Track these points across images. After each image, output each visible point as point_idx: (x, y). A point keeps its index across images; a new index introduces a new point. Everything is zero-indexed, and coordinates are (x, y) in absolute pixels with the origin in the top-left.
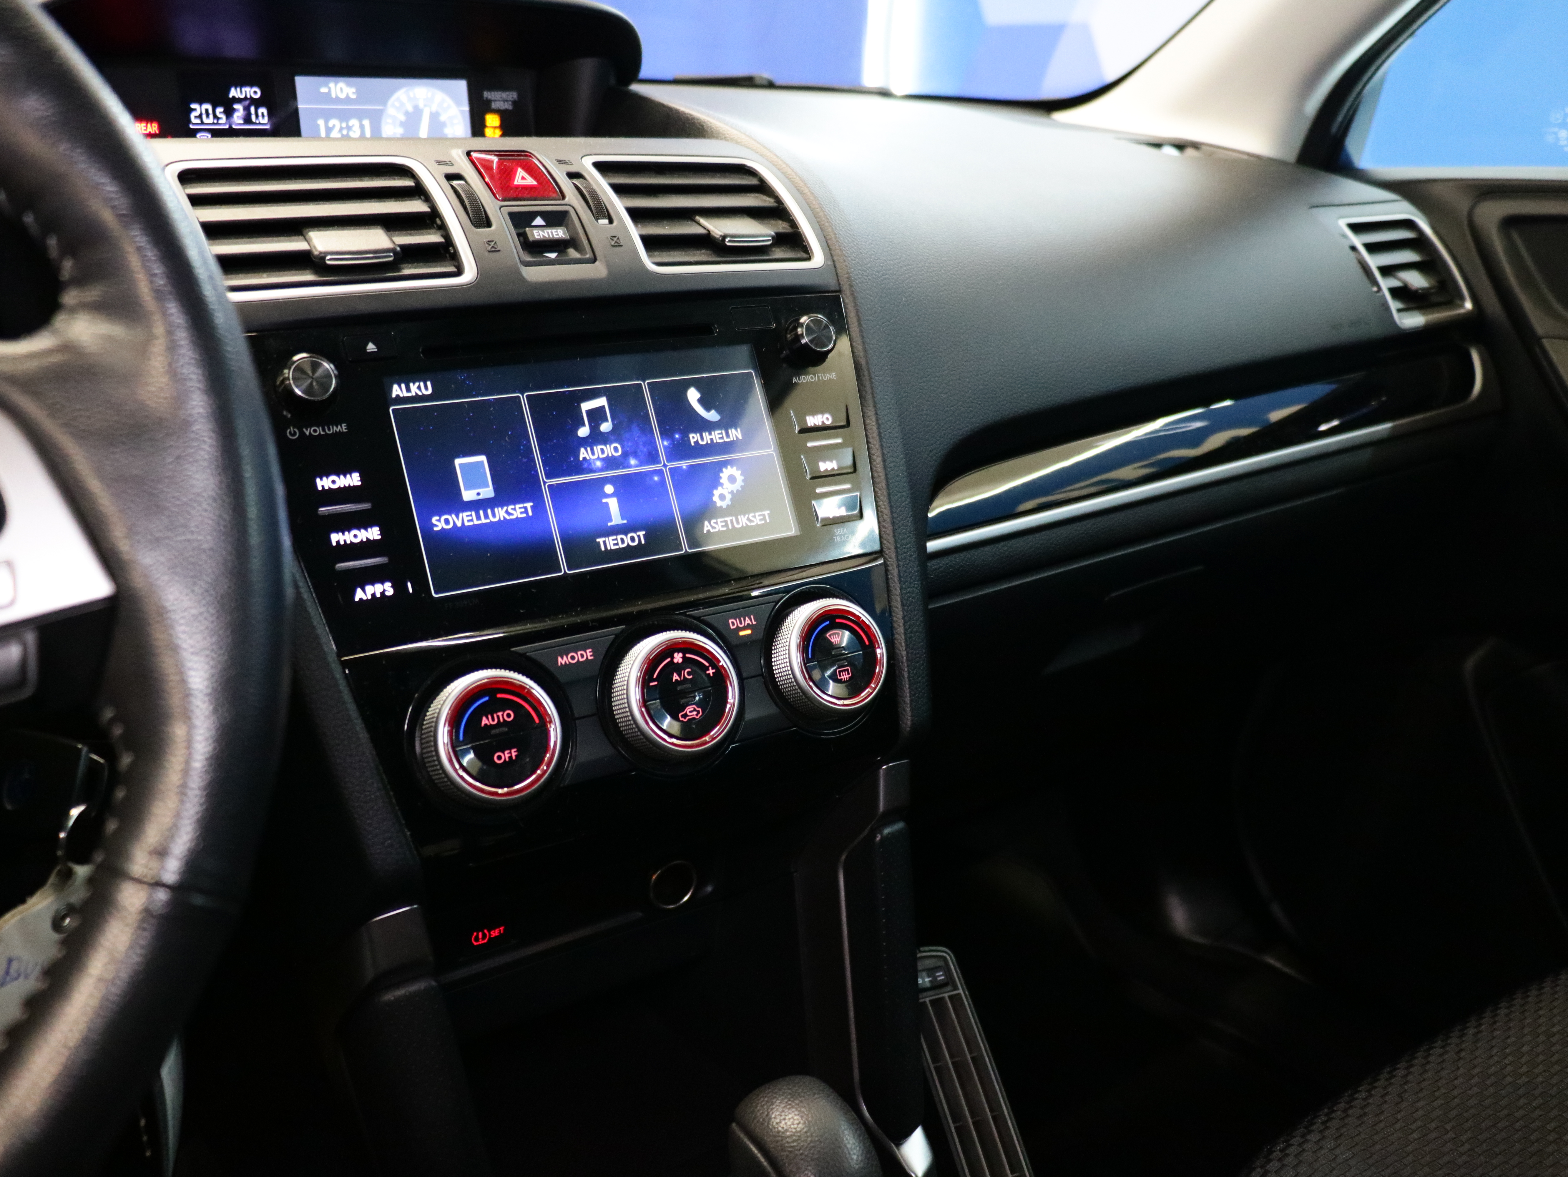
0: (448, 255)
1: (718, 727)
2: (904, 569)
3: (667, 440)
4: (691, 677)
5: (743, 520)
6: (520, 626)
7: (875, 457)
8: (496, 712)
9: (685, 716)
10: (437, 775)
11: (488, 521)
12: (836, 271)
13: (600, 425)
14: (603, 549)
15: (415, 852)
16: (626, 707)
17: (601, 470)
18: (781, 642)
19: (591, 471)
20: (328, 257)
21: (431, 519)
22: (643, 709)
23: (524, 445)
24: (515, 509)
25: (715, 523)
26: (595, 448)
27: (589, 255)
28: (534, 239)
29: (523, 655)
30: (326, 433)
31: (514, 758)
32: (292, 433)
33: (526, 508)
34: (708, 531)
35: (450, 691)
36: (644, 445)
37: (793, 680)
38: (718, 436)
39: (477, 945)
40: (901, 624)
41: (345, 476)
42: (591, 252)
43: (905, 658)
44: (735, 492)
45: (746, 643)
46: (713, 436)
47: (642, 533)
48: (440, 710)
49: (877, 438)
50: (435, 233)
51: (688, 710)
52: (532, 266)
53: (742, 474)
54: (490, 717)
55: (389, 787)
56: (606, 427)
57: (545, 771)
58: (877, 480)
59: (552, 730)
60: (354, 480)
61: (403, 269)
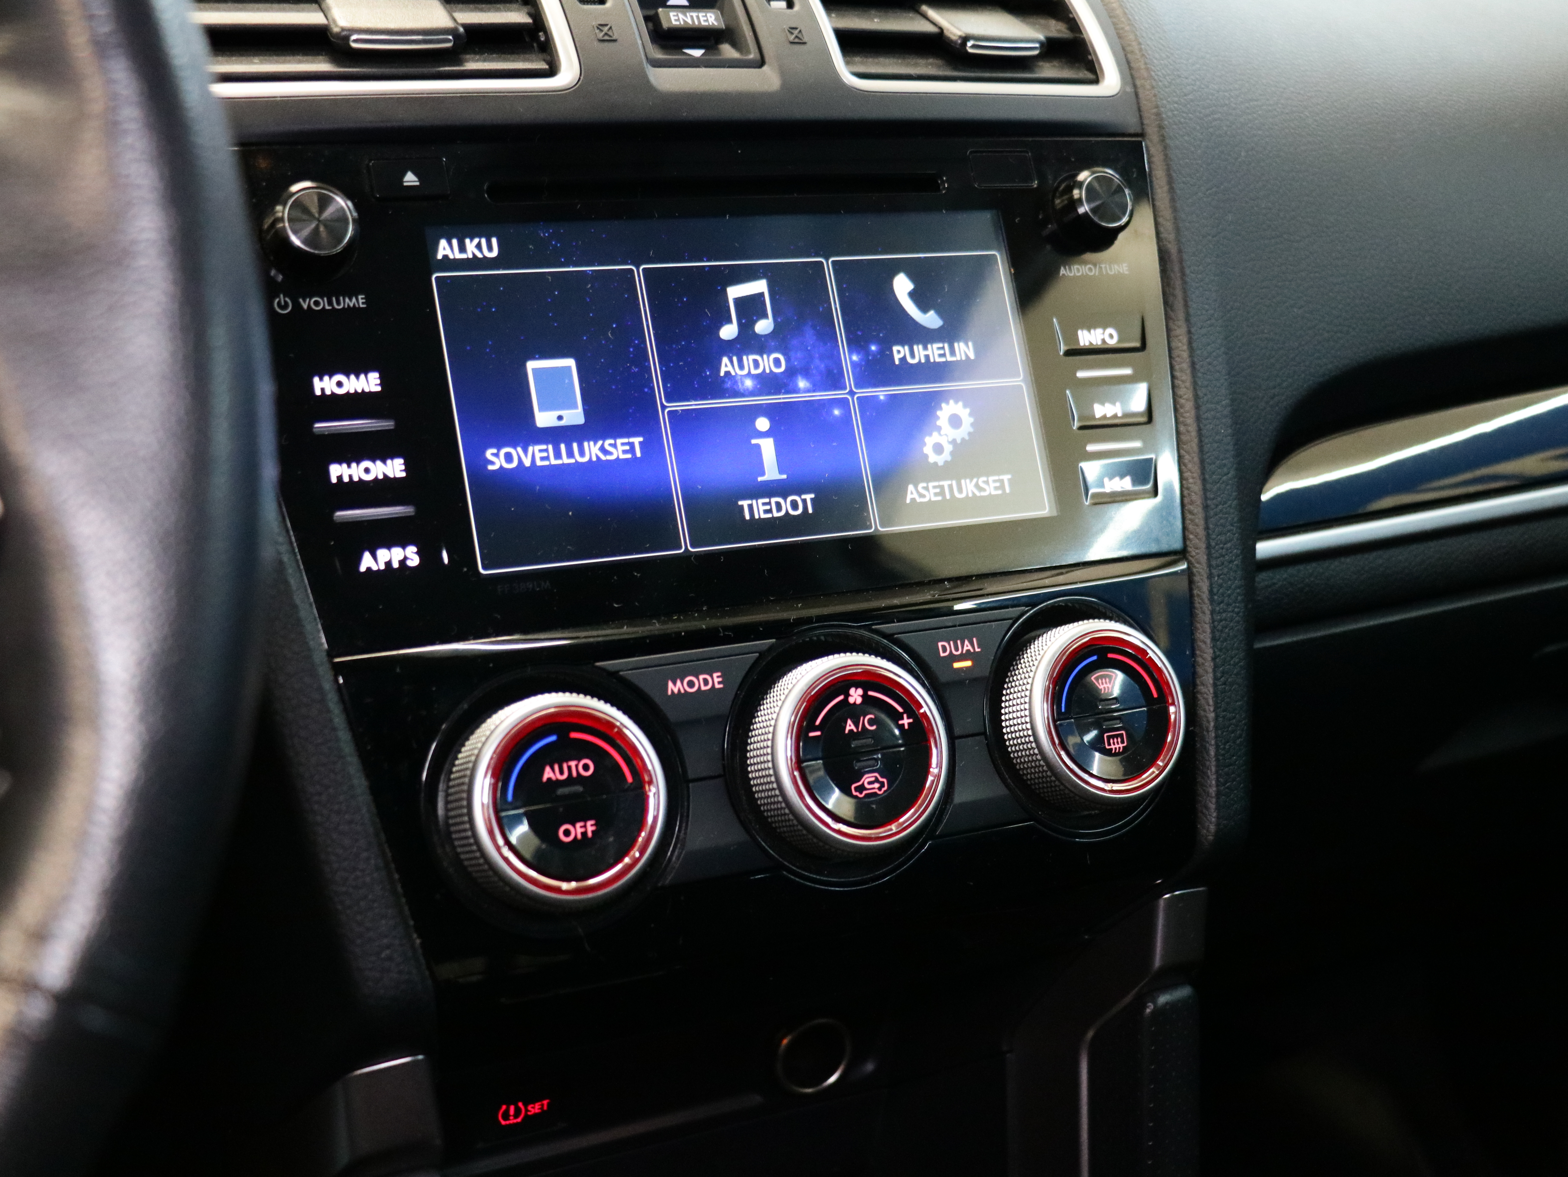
0: (535, 45)
1: (913, 810)
2: (1220, 581)
3: (858, 353)
4: (874, 728)
5: (969, 487)
6: (612, 628)
7: (1182, 401)
8: (567, 761)
9: (861, 789)
10: (467, 852)
11: (572, 461)
12: (1138, 103)
13: (754, 322)
14: (747, 517)
15: (427, 973)
16: (769, 768)
17: (752, 393)
18: (1017, 683)
19: (736, 394)
20: (354, 37)
21: (484, 452)
22: (796, 773)
23: (637, 347)
24: (614, 446)
25: (924, 488)
26: (745, 358)
27: (753, 55)
28: (671, 26)
29: (614, 675)
30: (333, 308)
31: (590, 834)
32: (283, 304)
33: (632, 445)
34: (913, 500)
35: (498, 722)
36: (821, 358)
37: (1034, 745)
38: (937, 352)
39: (506, 1125)
40: (1210, 670)
41: (357, 377)
42: (757, 51)
43: (1212, 724)
44: (959, 441)
45: (962, 681)
46: (929, 352)
47: (809, 497)
48: (480, 750)
49: (1188, 371)
50: (518, 10)
51: (867, 779)
52: (665, 66)
53: (970, 415)
54: (556, 767)
55: (393, 866)
56: (764, 326)
57: (638, 860)
58: (1183, 438)
59: (651, 795)
60: (370, 383)
61: (467, 61)
